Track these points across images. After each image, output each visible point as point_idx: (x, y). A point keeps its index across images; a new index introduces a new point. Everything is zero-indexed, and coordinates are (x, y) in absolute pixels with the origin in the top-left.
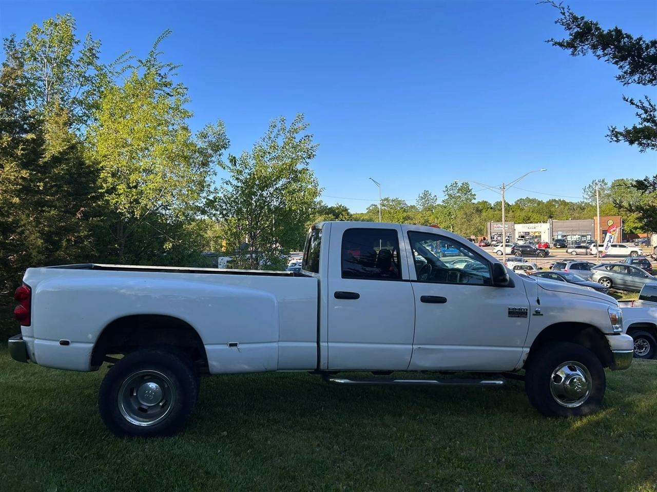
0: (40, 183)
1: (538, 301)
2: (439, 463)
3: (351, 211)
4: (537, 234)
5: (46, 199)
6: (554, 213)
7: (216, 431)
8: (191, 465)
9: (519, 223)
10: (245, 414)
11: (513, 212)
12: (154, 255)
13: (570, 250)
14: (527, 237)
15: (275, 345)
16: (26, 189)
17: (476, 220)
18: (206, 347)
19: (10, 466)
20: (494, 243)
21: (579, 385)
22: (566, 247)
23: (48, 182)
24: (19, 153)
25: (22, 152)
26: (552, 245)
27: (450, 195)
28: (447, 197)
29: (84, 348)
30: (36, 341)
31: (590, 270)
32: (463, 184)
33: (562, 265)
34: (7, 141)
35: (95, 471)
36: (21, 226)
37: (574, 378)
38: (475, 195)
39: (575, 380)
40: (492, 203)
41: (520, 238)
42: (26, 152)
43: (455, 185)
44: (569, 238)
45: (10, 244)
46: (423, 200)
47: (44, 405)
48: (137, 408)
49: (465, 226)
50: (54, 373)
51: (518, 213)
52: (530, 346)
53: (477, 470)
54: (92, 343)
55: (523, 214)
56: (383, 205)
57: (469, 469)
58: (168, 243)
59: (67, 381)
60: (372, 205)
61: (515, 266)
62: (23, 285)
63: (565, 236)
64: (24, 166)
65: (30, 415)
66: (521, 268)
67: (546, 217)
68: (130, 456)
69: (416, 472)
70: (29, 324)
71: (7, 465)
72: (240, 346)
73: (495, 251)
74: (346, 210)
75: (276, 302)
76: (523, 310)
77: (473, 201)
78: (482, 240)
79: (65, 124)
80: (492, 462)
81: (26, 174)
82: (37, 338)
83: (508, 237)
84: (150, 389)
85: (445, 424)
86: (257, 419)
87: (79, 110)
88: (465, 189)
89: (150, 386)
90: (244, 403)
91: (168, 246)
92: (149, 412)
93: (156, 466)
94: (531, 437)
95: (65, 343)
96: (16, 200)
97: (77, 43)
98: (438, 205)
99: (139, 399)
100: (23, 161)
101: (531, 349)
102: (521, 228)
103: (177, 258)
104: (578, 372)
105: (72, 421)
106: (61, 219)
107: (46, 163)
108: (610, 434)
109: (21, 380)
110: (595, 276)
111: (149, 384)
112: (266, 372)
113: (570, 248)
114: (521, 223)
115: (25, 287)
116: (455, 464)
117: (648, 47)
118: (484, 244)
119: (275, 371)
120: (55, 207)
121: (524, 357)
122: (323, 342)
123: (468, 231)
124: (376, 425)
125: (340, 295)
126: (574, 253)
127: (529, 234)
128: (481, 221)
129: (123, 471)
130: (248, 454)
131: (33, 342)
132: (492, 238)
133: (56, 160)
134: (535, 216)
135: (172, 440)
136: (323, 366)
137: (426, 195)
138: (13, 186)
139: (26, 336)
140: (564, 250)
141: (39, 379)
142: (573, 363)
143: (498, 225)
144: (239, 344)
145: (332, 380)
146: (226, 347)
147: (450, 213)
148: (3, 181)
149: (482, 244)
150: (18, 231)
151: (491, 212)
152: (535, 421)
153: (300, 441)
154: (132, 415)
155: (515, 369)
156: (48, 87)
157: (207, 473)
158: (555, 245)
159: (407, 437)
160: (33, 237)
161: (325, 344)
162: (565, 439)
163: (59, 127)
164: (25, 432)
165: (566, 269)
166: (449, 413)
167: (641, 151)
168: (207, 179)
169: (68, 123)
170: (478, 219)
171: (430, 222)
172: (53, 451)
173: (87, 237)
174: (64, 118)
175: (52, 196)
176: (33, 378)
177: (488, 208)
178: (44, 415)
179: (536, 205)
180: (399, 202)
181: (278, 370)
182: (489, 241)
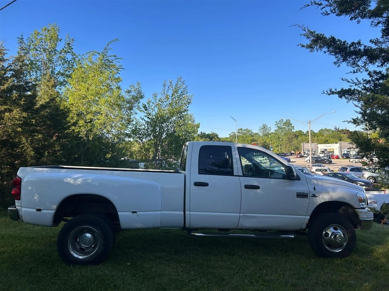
0: (33, 120)
1: (315, 189)
2: (251, 283)
3: (220, 136)
4: (331, 150)
5: (37, 129)
6: (342, 138)
7: (124, 262)
8: (106, 281)
9: (321, 144)
10: (142, 253)
11: (317, 137)
12: (101, 161)
13: (351, 160)
14: (326, 152)
15: (159, 212)
16: (25, 123)
17: (295, 141)
18: (119, 213)
19: (5, 279)
20: (306, 155)
21: (339, 239)
22: (350, 158)
23: (38, 119)
24: (22, 103)
25: (24, 102)
26: (340, 157)
27: (278, 127)
28: (277, 128)
29: (49, 213)
30: (23, 209)
31: (362, 172)
32: (287, 120)
33: (344, 169)
34: (16, 96)
35: (52, 284)
36: (22, 144)
37: (337, 235)
38: (294, 127)
39: (338, 236)
40: (305, 132)
41: (321, 153)
42: (26, 102)
43: (281, 121)
44: (351, 153)
45: (16, 154)
46: (263, 130)
47: (28, 246)
48: (79, 248)
49: (288, 145)
50: (37, 228)
51: (320, 137)
52: (310, 215)
53: (273, 287)
54: (54, 210)
55: (323, 138)
56: (239, 133)
57: (268, 286)
58: (108, 154)
59: (43, 233)
60: (233, 132)
61: (317, 169)
62: (17, 177)
63: (349, 151)
64: (25, 110)
65: (20, 252)
66: (320, 170)
67: (337, 140)
68: (72, 276)
69: (237, 288)
70: (20, 199)
71: (3, 279)
72: (138, 213)
73: (306, 160)
74: (217, 136)
75: (160, 187)
76: (305, 194)
77: (293, 130)
78: (298, 154)
79: (53, 86)
80: (283, 283)
81: (25, 115)
82: (24, 207)
83: (314, 152)
84: (87, 237)
85: (259, 261)
86: (149, 256)
87: (61, 79)
88: (288, 123)
89: (87, 236)
90: (143, 247)
91: (109, 156)
92: (86, 251)
93: (87, 281)
94: (309, 269)
95: (39, 210)
96: (19, 129)
97: (60, 40)
98: (272, 133)
99: (80, 242)
100: (24, 107)
101: (311, 217)
102: (321, 147)
103: (114, 163)
104: (339, 231)
105: (43, 255)
106: (45, 140)
107: (38, 108)
108: (357, 268)
109: (18, 232)
110: (365, 176)
111: (86, 234)
112: (154, 228)
113: (351, 158)
114: (322, 144)
115: (18, 178)
116: (260, 284)
117: (350, 46)
118: (300, 156)
119: (159, 228)
120: (41, 133)
121: (306, 221)
122: (187, 211)
123: (290, 148)
124: (217, 261)
125: (197, 184)
126: (354, 162)
127: (327, 150)
128: (298, 142)
129: (68, 284)
130: (140, 275)
131: (21, 209)
132: (304, 152)
133: (43, 107)
134: (331, 139)
135: (98, 267)
136: (187, 225)
137: (264, 127)
138: (18, 121)
139: (18, 206)
140: (348, 160)
141: (28, 232)
142: (336, 226)
143: (308, 145)
144: (138, 211)
145: (193, 234)
146: (130, 213)
147: (279, 137)
148: (12, 119)
149: (299, 156)
150: (20, 147)
151: (304, 137)
152: (313, 260)
153: (172, 268)
154: (76, 252)
155: (301, 229)
156: (44, 66)
157: (115, 286)
158: (343, 157)
159: (235, 268)
160: (29, 150)
161: (188, 213)
162: (329, 270)
163: (49, 88)
164: (16, 261)
165: (347, 171)
166: (262, 255)
167: (348, 102)
168: (132, 117)
169: (54, 86)
170: (296, 141)
171: (267, 143)
172: (30, 271)
173: (59, 151)
174: (52, 83)
175: (41, 127)
176: (24, 231)
177: (302, 135)
178: (27, 252)
179: (331, 133)
180: (248, 131)
181: (161, 227)
182: (303, 154)
